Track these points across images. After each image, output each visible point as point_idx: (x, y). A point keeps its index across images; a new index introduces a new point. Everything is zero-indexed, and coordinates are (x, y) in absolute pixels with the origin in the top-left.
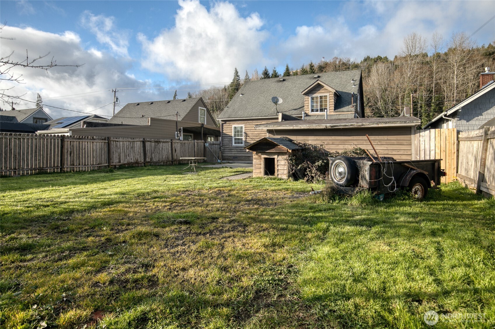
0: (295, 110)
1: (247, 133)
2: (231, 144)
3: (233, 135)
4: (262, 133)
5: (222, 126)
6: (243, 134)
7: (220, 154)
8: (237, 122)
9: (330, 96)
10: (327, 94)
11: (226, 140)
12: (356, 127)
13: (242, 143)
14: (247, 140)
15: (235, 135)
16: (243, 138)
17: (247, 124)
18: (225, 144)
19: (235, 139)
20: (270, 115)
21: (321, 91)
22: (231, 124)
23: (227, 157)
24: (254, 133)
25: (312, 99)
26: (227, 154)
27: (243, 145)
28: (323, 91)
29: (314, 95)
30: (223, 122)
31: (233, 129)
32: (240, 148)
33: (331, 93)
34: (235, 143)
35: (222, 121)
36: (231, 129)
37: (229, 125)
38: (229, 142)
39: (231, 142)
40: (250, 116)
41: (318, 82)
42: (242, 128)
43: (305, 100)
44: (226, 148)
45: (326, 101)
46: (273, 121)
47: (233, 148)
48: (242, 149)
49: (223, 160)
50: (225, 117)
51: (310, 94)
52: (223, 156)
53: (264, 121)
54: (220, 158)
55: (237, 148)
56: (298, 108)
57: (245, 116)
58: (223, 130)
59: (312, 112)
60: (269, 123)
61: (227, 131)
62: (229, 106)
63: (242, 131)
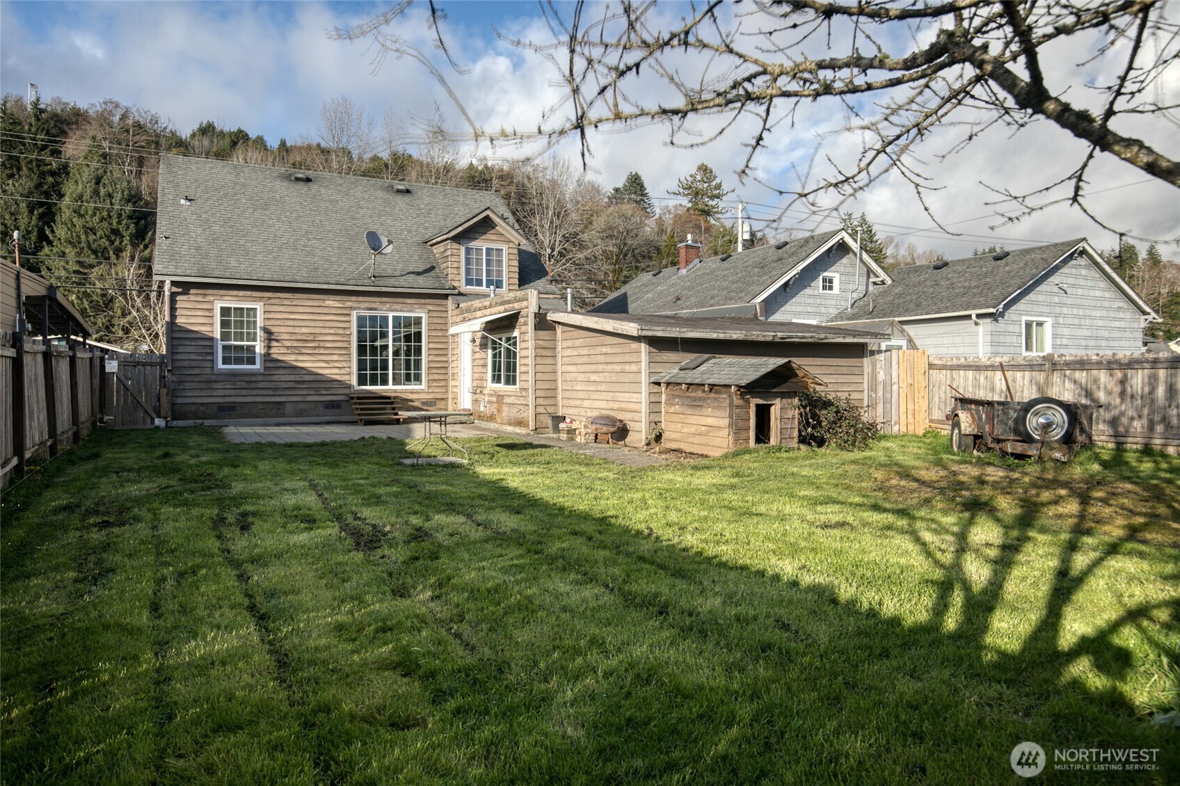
0: (418, 274)
1: (273, 329)
2: (209, 364)
3: (218, 335)
4: (327, 331)
5: (173, 301)
6: (260, 333)
7: (164, 399)
8: (235, 293)
9: (511, 251)
10: (504, 247)
11: (191, 349)
13: (252, 361)
14: (273, 351)
15: (225, 336)
16: (259, 348)
17: (272, 301)
18: (185, 364)
19: (224, 347)
20: (352, 282)
21: (488, 236)
22: (211, 298)
23: (194, 408)
24: (297, 330)
25: (468, 251)
26: (194, 396)
27: (257, 366)
28: (494, 237)
29: (474, 244)
30: (175, 289)
31: (218, 313)
32: (246, 378)
33: (511, 245)
34: (226, 361)
35: (174, 283)
36: (207, 314)
37: (200, 299)
38: (200, 358)
39: (210, 358)
40: (287, 278)
41: (488, 212)
42: (252, 313)
43: (449, 253)
44: (189, 379)
45: (500, 262)
46: (361, 299)
47: (220, 378)
48: (254, 379)
49: (173, 419)
50: (188, 272)
51: (466, 241)
52: (173, 404)
53: (332, 297)
54: (163, 413)
55: (237, 379)
56: (420, 270)
57: (267, 276)
58: (173, 316)
59: (467, 285)
60: (349, 304)
61: (193, 320)
62: (167, 234)
63: (255, 322)
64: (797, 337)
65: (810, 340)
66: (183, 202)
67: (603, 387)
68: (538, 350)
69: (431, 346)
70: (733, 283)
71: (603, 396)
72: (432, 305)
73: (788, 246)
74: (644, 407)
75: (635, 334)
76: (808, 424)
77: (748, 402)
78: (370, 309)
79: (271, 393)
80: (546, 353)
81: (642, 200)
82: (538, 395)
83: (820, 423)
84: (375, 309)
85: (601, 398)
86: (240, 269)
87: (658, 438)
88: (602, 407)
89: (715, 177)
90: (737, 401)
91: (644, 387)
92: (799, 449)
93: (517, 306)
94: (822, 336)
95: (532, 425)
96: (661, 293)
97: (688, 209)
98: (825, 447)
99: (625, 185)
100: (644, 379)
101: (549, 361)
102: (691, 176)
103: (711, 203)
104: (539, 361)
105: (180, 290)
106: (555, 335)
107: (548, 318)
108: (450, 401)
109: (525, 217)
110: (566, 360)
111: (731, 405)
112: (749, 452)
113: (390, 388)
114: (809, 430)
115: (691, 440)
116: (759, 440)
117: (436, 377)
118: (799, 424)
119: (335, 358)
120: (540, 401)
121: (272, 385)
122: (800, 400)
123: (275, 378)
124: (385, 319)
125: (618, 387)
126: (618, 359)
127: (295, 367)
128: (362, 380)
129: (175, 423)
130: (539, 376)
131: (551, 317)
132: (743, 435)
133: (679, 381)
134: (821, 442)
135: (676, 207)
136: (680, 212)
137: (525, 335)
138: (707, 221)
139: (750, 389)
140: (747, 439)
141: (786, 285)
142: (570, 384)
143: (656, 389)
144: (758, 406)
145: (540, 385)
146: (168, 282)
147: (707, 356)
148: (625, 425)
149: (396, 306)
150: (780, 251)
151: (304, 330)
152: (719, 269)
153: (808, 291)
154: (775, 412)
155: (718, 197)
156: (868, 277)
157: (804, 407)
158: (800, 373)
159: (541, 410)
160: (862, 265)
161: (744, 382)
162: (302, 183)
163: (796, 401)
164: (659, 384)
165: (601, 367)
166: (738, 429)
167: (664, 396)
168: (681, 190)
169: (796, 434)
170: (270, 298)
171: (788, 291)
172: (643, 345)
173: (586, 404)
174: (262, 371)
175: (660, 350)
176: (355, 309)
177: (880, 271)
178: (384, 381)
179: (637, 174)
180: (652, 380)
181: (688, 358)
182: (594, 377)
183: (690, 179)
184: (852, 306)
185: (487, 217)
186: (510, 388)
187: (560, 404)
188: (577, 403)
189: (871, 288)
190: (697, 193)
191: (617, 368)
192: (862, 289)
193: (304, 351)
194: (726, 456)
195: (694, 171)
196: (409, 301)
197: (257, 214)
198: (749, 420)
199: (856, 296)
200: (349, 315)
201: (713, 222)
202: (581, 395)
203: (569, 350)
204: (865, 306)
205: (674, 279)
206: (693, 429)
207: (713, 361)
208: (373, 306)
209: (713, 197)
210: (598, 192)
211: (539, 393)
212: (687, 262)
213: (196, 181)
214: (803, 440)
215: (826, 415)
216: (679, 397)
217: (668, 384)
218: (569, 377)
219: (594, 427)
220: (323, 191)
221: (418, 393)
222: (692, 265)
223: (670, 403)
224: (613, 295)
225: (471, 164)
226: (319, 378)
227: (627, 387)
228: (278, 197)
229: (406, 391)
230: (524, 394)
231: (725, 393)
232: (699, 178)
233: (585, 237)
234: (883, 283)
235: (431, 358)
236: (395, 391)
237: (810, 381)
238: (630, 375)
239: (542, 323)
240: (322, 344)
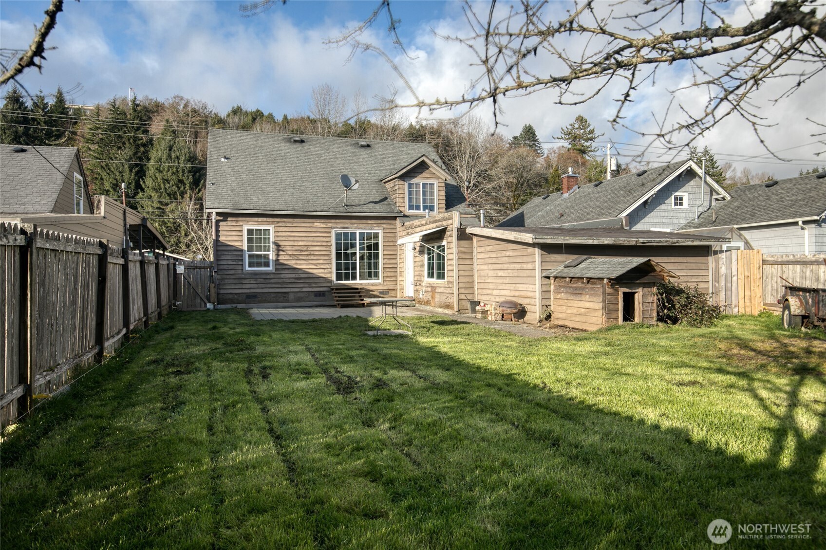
0: (376, 203)
1: (281, 243)
2: (240, 267)
3: (245, 248)
4: (315, 244)
5: (217, 226)
6: (272, 246)
7: (213, 291)
8: (256, 219)
9: (440, 184)
10: (435, 182)
11: (229, 257)
12: (670, 244)
13: (267, 265)
14: (280, 258)
15: (250, 248)
16: (272, 256)
17: (280, 224)
18: (225, 267)
19: (250, 256)
20: (332, 210)
21: (423, 175)
22: (241, 223)
23: (231, 296)
24: (296, 243)
25: (410, 186)
26: (231, 289)
27: (271, 268)
28: (428, 175)
29: (414, 181)
30: (218, 218)
31: (245, 233)
32: (264, 276)
33: (440, 180)
34: (251, 265)
35: (218, 214)
36: (239, 234)
37: (234, 224)
38: (234, 263)
39: (240, 263)
40: (289, 209)
41: (424, 158)
42: (267, 232)
43: (397, 187)
44: (228, 277)
45: (432, 193)
46: (338, 221)
47: (247, 276)
48: (268, 277)
49: (218, 304)
50: (227, 206)
51: (408, 178)
52: (218, 294)
53: (319, 221)
54: (212, 300)
55: (257, 277)
56: (377, 200)
57: (277, 207)
58: (218, 236)
59: (409, 209)
60: (330, 225)
61: (230, 238)
62: (213, 182)
63: (269, 239)
64: (655, 242)
65: (665, 244)
66: (223, 160)
67: (507, 281)
68: (460, 255)
69: (386, 252)
70: (604, 203)
71: (508, 287)
72: (385, 224)
73: (646, 174)
74: (538, 295)
75: (530, 241)
76: (665, 307)
77: (617, 290)
78: (344, 228)
79: (280, 286)
80: (466, 256)
81: (534, 144)
82: (460, 286)
83: (674, 306)
84: (347, 228)
85: (506, 288)
86: (258, 203)
87: (548, 317)
88: (507, 294)
89: (589, 125)
90: (609, 290)
91: (538, 281)
92: (657, 325)
93: (445, 223)
94: (675, 240)
95: (456, 308)
96: (549, 211)
97: (569, 150)
98: (678, 324)
99: (521, 134)
100: (537, 274)
101: (468, 262)
102: (571, 125)
103: (586, 144)
104: (461, 262)
105: (222, 218)
106: (472, 243)
107: (467, 232)
108: (399, 291)
109: (449, 160)
110: (480, 261)
111: (604, 293)
112: (618, 327)
113: (358, 282)
114: (666, 311)
115: (573, 319)
116: (625, 319)
117: (389, 274)
118: (658, 306)
119: (321, 262)
120: (462, 291)
121: (280, 281)
122: (658, 289)
123: (282, 276)
124: (354, 234)
125: (518, 280)
126: (518, 260)
127: (295, 269)
128: (339, 277)
129: (219, 306)
130: (461, 273)
131: (469, 230)
132: (614, 315)
133: (564, 275)
134: (675, 321)
135: (559, 148)
136: (562, 152)
137: (451, 243)
138: (582, 158)
139: (619, 281)
140: (617, 318)
141: (645, 202)
142: (483, 278)
143: (546, 281)
144: (625, 294)
145: (462, 279)
146: (214, 213)
147: (585, 257)
148: (524, 307)
149: (361, 226)
150: (640, 177)
151: (300, 243)
152: (593, 193)
153: (663, 207)
154: (638, 298)
155: (591, 139)
156: (711, 195)
157: (661, 294)
158: (658, 269)
159: (463, 297)
160: (706, 187)
161: (613, 276)
162: (298, 144)
163: (655, 290)
164: (549, 278)
165: (506, 266)
166: (609, 311)
167: (552, 287)
168: (563, 136)
169: (655, 314)
170: (278, 222)
171: (647, 207)
172: (537, 249)
173: (495, 292)
174: (274, 271)
175: (549, 253)
176: (334, 228)
177: (720, 190)
178: (354, 278)
179: (530, 126)
180: (543, 275)
181: (570, 259)
182: (500, 273)
183: (570, 127)
184: (698, 217)
185: (423, 161)
186: (440, 281)
187: (476, 293)
188: (489, 292)
189: (714, 203)
190: (575, 138)
191: (518, 266)
192: (707, 204)
193: (301, 257)
194: (600, 331)
195: (572, 121)
196: (370, 222)
197: (269, 166)
198: (618, 304)
199: (701, 209)
200: (330, 232)
201: (587, 158)
202: (491, 286)
203: (483, 254)
204: (709, 217)
205: (559, 201)
206: (575, 311)
207: (590, 260)
208: (346, 226)
209: (587, 140)
210: (502, 139)
211: (461, 285)
212: (569, 188)
213: (231, 145)
214: (660, 319)
215: (679, 300)
216: (564, 287)
217: (556, 278)
218: (482, 273)
219: (501, 309)
220: (312, 148)
221: (376, 285)
222: (572, 190)
223: (557, 291)
224: (513, 214)
225: (411, 125)
226: (311, 276)
227: (525, 280)
228: (283, 154)
229: (368, 284)
230: (450, 286)
231: (600, 284)
232: (576, 126)
233: (492, 173)
234: (724, 199)
235: (385, 261)
236: (361, 284)
237: (665, 275)
238: (527, 271)
239: (463, 235)
240: (312, 253)
